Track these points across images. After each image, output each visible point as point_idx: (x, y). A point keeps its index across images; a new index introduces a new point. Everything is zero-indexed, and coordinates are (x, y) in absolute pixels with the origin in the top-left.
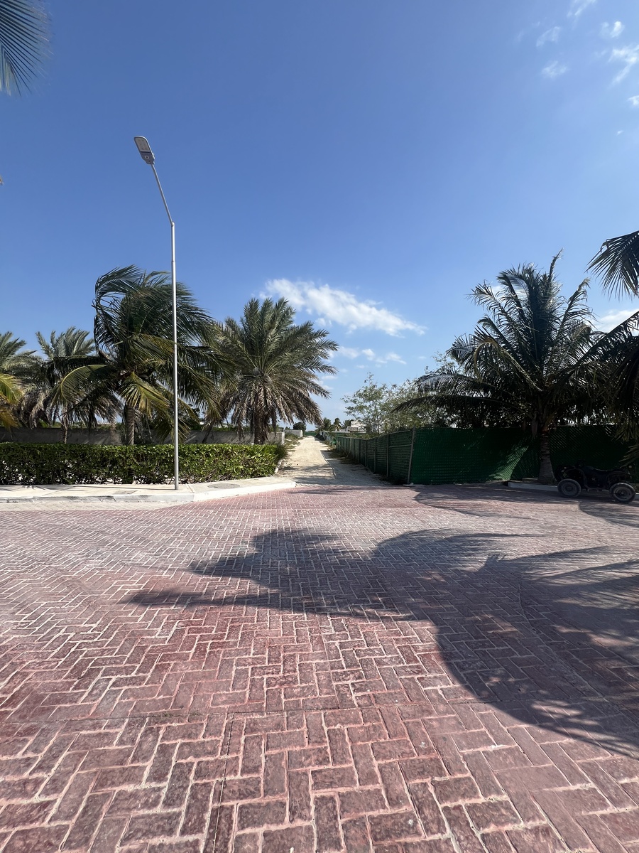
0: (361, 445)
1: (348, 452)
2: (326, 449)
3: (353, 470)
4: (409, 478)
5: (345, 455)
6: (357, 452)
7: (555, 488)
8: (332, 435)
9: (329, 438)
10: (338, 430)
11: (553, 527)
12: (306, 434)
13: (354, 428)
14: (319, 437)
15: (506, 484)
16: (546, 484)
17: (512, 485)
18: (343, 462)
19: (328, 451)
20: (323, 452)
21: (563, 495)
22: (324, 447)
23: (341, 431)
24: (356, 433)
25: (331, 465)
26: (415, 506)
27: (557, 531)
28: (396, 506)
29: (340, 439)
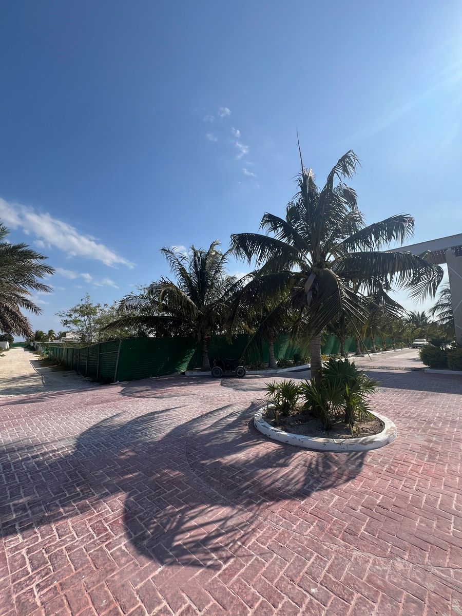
0: (74, 354)
1: (60, 361)
2: (36, 359)
3: (64, 376)
4: (115, 378)
5: (57, 363)
6: (70, 360)
7: (209, 373)
8: (43, 345)
9: (40, 348)
10: (52, 340)
11: (208, 398)
12: (13, 346)
13: (69, 339)
14: (29, 347)
15: (183, 374)
16: (206, 371)
17: (187, 374)
18: (54, 370)
19: (39, 360)
20: (32, 362)
21: (214, 377)
22: (35, 357)
23: (54, 341)
24: (70, 342)
25: (41, 373)
26: (119, 399)
27: (209, 400)
28: (102, 402)
29: (52, 349)
